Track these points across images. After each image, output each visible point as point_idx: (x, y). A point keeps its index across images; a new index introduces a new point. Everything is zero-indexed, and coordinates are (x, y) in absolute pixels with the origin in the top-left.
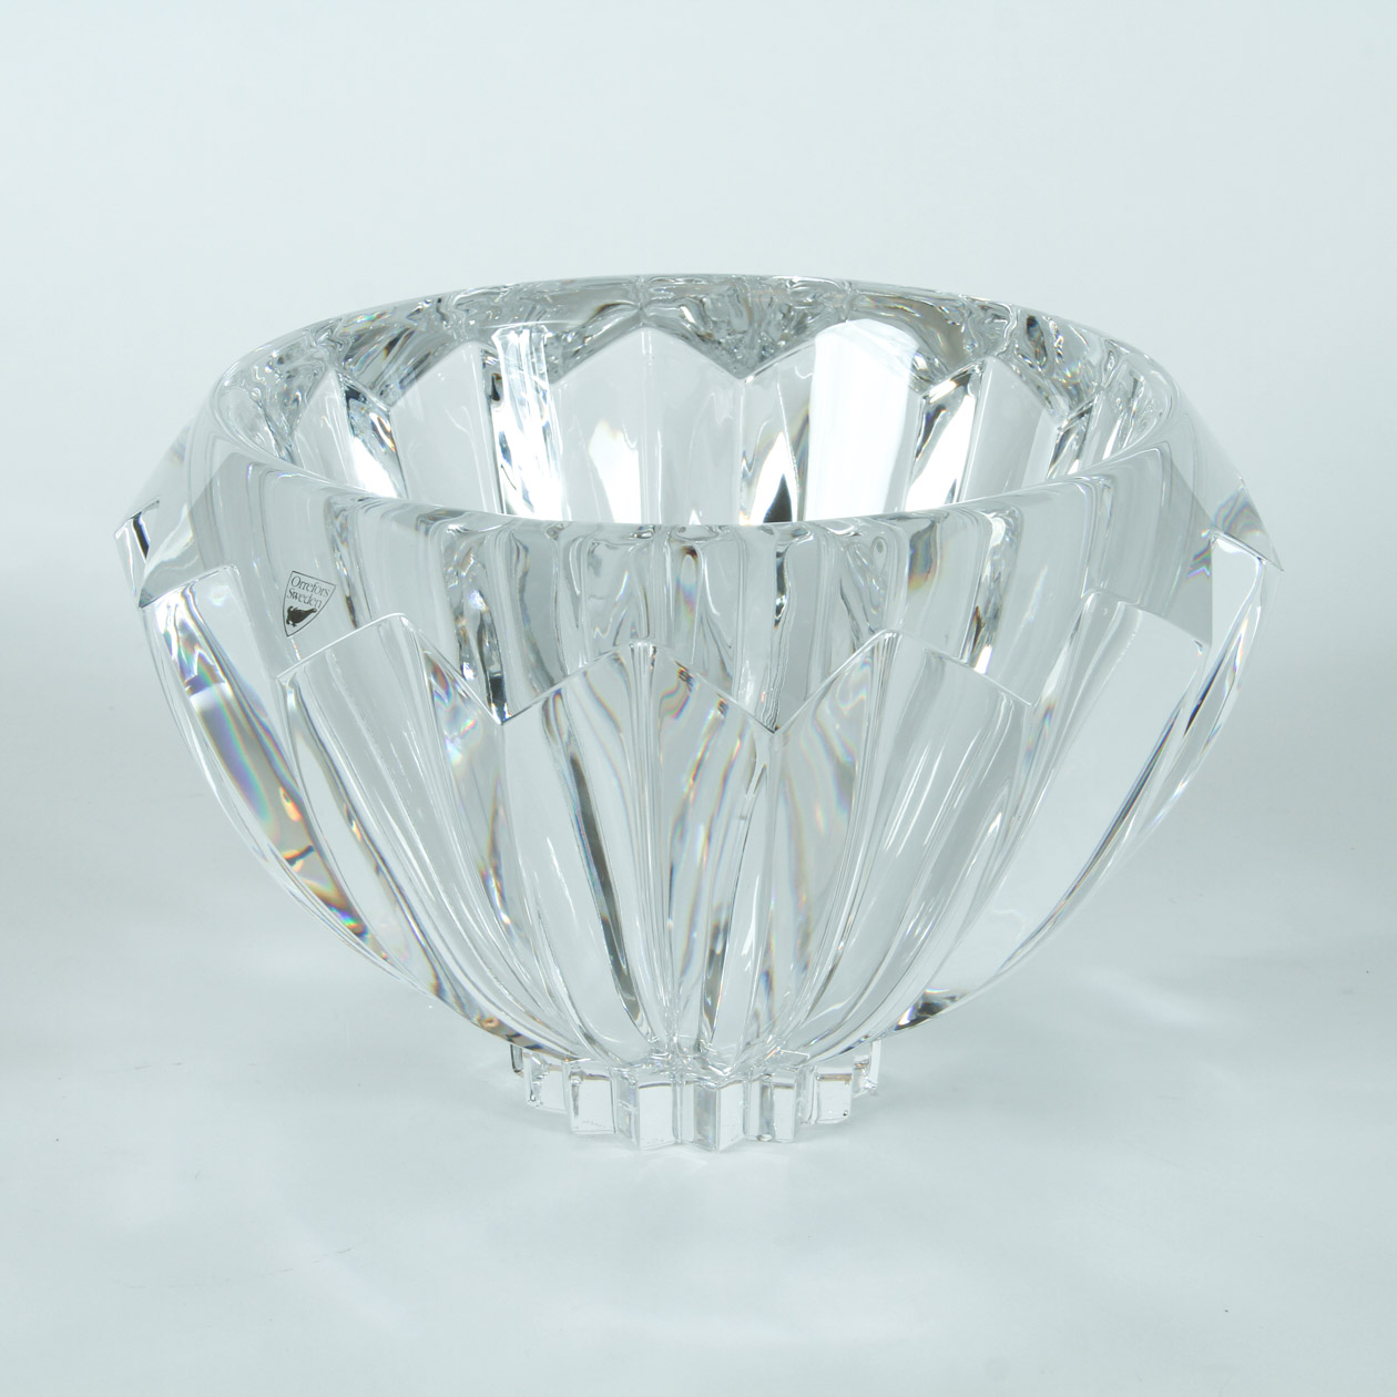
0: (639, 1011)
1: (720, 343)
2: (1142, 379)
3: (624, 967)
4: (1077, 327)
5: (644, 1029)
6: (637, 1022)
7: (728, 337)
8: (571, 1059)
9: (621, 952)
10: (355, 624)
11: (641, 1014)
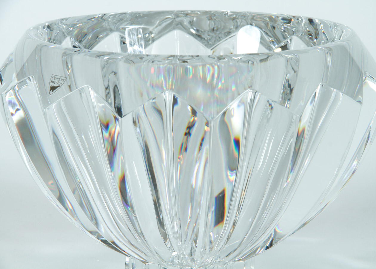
0: (167, 239)
1: (204, 39)
2: (344, 30)
3: (161, 218)
4: (327, 21)
5: (169, 246)
6: (166, 243)
7: (208, 37)
8: (145, 262)
9: (160, 211)
10: (71, 90)
11: (168, 240)
